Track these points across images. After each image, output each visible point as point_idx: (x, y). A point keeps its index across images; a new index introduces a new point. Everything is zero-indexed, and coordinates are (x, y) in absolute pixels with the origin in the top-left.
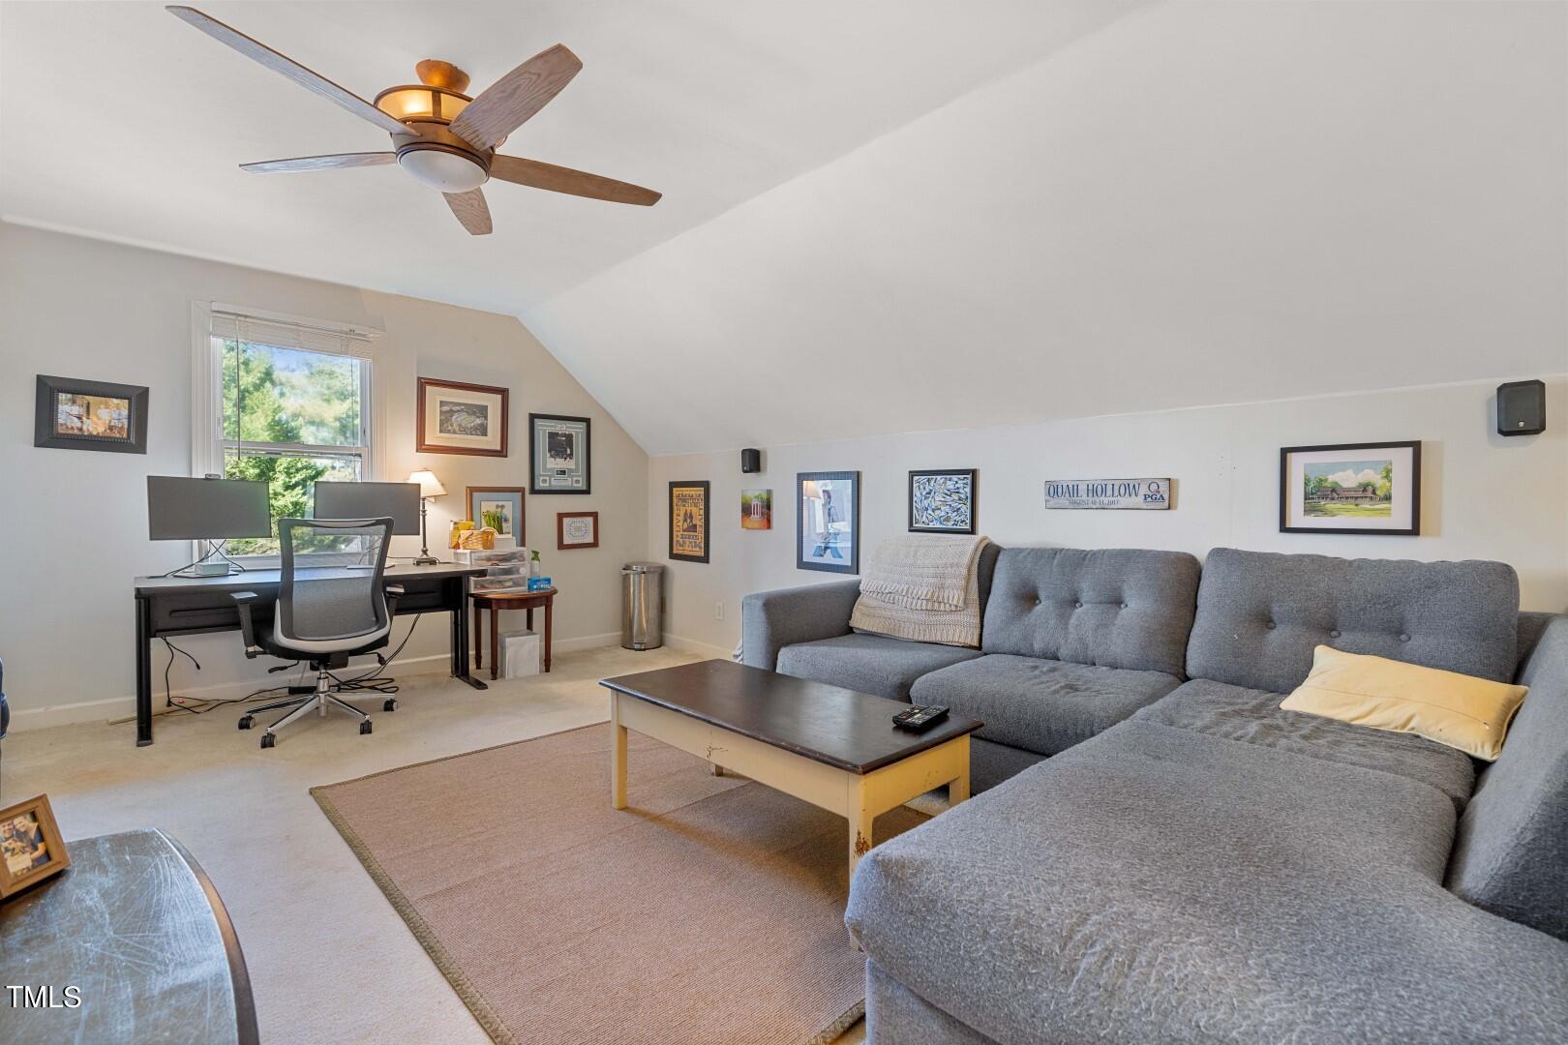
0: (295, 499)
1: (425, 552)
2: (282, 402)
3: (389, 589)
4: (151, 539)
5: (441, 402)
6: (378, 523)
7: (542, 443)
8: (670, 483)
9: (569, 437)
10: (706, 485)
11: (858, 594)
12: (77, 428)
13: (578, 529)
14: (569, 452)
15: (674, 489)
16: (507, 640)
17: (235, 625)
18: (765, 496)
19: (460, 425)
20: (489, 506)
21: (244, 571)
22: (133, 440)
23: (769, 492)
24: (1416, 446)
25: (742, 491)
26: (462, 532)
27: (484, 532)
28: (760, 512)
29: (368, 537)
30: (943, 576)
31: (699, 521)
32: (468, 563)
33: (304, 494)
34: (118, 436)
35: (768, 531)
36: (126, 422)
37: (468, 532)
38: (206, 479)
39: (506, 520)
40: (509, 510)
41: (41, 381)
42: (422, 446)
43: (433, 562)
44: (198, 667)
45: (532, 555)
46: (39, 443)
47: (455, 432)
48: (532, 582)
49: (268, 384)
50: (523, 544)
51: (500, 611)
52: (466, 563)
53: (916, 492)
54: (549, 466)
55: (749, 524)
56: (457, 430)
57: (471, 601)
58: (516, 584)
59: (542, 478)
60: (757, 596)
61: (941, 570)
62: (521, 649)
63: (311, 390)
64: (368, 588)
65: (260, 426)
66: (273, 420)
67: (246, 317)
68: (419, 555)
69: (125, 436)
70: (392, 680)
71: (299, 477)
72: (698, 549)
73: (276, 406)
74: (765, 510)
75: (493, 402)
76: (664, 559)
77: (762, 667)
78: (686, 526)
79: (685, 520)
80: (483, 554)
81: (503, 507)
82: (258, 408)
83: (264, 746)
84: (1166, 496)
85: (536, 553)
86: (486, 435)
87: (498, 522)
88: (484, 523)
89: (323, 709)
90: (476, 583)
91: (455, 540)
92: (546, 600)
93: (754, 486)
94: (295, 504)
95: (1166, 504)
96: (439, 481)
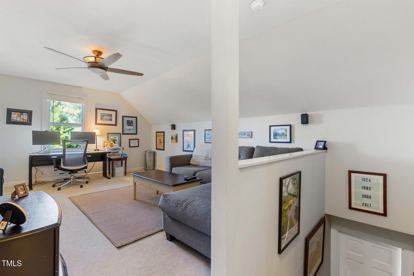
0: (66, 136)
1: (97, 148)
2: (63, 110)
3: (87, 156)
4: (33, 145)
5: (101, 113)
6: (85, 141)
7: (125, 123)
8: (156, 132)
9: (132, 121)
10: (164, 132)
11: (192, 156)
12: (16, 120)
13: (134, 143)
14: (132, 125)
15: (157, 133)
16: (116, 168)
17: (52, 164)
18: (176, 135)
19: (105, 119)
20: (112, 137)
21: (54, 152)
22: (29, 123)
23: (177, 134)
24: (290, 126)
25: (171, 134)
26: (105, 143)
27: (111, 143)
28: (175, 139)
29: (83, 144)
30: (208, 152)
31: (162, 141)
32: (107, 150)
33: (68, 134)
34: (25, 121)
35: (177, 143)
36: (27, 118)
37: (107, 143)
38: (46, 131)
39: (116, 141)
40: (117, 138)
41: (8, 109)
42: (96, 123)
43: (98, 150)
44: (43, 174)
45: (122, 149)
46: (7, 123)
47: (104, 120)
48: (122, 155)
49: (59, 105)
50: (120, 146)
51: (114, 161)
52: (106, 150)
53: (206, 134)
54: (127, 128)
55: (173, 141)
56: (105, 120)
57: (107, 159)
58: (118, 155)
59: (125, 131)
60: (168, 157)
61: (208, 151)
62: (119, 170)
63: (71, 106)
64: (82, 156)
65: (57, 116)
66: (61, 115)
67: (55, 94)
68: (95, 148)
69: (27, 121)
70: (88, 177)
71: (67, 130)
72: (162, 147)
73: (61, 111)
74: (176, 138)
75: (113, 113)
76: (155, 150)
77: (169, 171)
78: (159, 142)
79: (159, 141)
80: (110, 148)
81: (116, 137)
82: (56, 111)
83: (58, 190)
84: (251, 135)
85: (123, 148)
86: (112, 121)
87: (114, 141)
88: (111, 141)
89: (72, 183)
90: (109, 155)
91: (104, 145)
92: (125, 159)
93: (174, 133)
94: (66, 137)
95: (251, 137)
96: (100, 132)
